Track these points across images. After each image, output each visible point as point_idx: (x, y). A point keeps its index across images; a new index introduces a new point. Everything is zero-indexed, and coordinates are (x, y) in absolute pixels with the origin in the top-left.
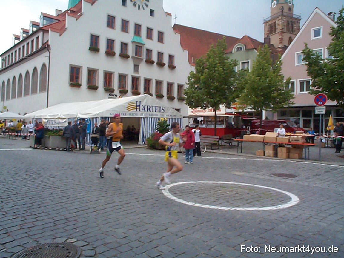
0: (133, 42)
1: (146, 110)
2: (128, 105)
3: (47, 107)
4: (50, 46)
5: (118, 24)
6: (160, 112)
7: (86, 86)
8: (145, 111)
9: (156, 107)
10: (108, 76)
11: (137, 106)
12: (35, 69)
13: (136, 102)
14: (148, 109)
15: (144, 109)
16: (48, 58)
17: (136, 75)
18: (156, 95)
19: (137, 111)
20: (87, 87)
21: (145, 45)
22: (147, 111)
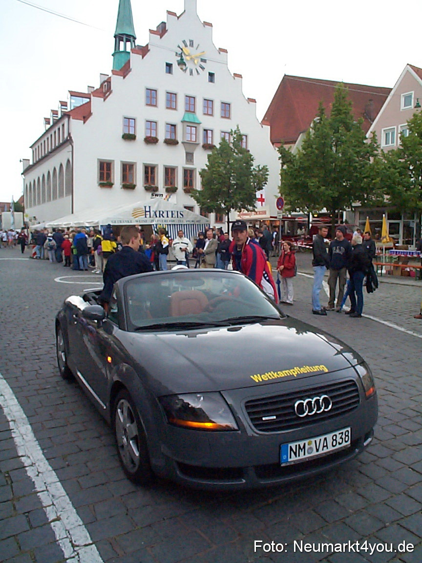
0: (183, 122)
1: (158, 215)
2: (133, 211)
3: (72, 213)
4: (73, 138)
5: (162, 99)
6: (178, 217)
8: (156, 217)
10: (150, 171)
11: (146, 212)
12: (61, 166)
13: (144, 208)
14: (161, 215)
15: (156, 215)
16: (71, 153)
17: (189, 166)
19: (146, 217)
20: (121, 186)
21: (201, 125)
22: (160, 217)
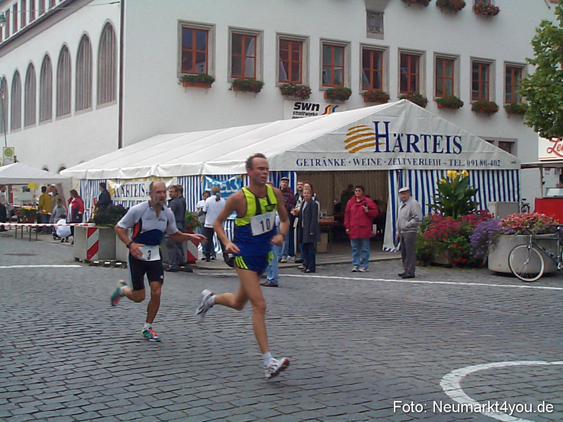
1: (404, 148)
2: (348, 135)
3: (120, 147)
6: (448, 152)
7: (228, 82)
9: (435, 137)
10: (291, 50)
11: (378, 136)
12: (85, 39)
13: (374, 127)
14: (412, 146)
15: (400, 146)
16: (117, 8)
17: (374, 42)
18: (437, 101)
19: (377, 150)
20: (230, 85)
22: (409, 151)
